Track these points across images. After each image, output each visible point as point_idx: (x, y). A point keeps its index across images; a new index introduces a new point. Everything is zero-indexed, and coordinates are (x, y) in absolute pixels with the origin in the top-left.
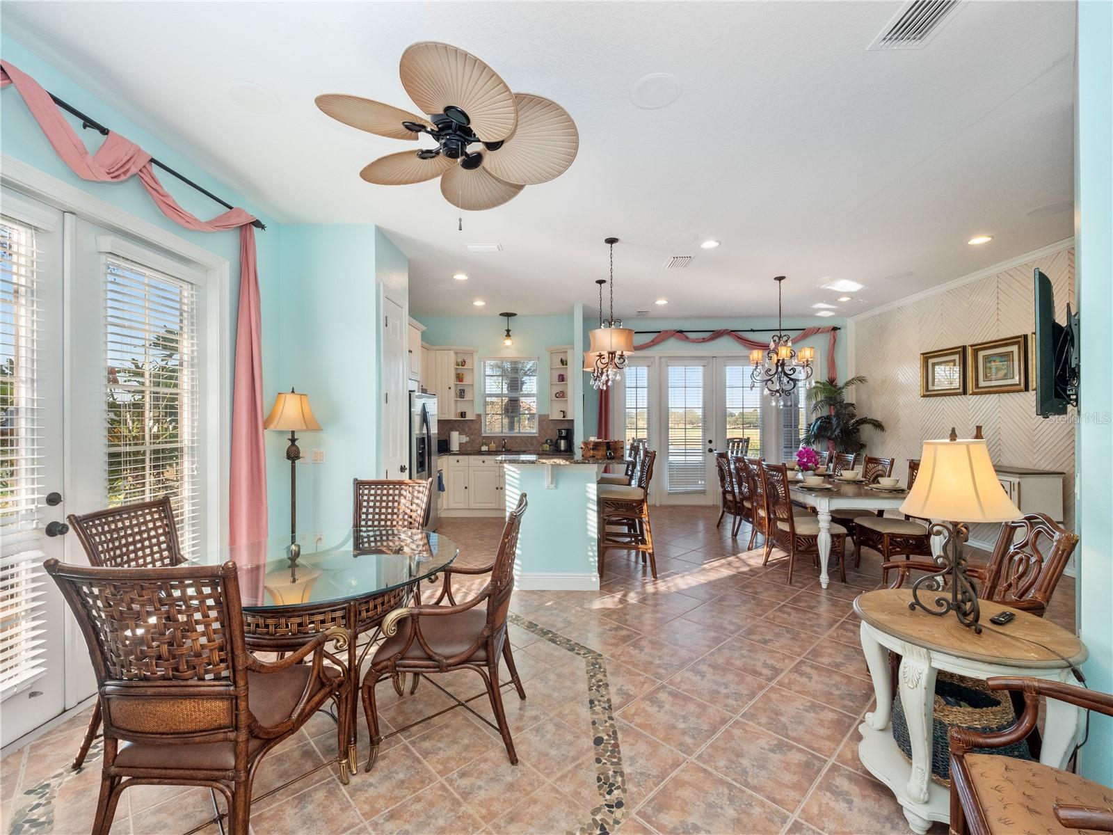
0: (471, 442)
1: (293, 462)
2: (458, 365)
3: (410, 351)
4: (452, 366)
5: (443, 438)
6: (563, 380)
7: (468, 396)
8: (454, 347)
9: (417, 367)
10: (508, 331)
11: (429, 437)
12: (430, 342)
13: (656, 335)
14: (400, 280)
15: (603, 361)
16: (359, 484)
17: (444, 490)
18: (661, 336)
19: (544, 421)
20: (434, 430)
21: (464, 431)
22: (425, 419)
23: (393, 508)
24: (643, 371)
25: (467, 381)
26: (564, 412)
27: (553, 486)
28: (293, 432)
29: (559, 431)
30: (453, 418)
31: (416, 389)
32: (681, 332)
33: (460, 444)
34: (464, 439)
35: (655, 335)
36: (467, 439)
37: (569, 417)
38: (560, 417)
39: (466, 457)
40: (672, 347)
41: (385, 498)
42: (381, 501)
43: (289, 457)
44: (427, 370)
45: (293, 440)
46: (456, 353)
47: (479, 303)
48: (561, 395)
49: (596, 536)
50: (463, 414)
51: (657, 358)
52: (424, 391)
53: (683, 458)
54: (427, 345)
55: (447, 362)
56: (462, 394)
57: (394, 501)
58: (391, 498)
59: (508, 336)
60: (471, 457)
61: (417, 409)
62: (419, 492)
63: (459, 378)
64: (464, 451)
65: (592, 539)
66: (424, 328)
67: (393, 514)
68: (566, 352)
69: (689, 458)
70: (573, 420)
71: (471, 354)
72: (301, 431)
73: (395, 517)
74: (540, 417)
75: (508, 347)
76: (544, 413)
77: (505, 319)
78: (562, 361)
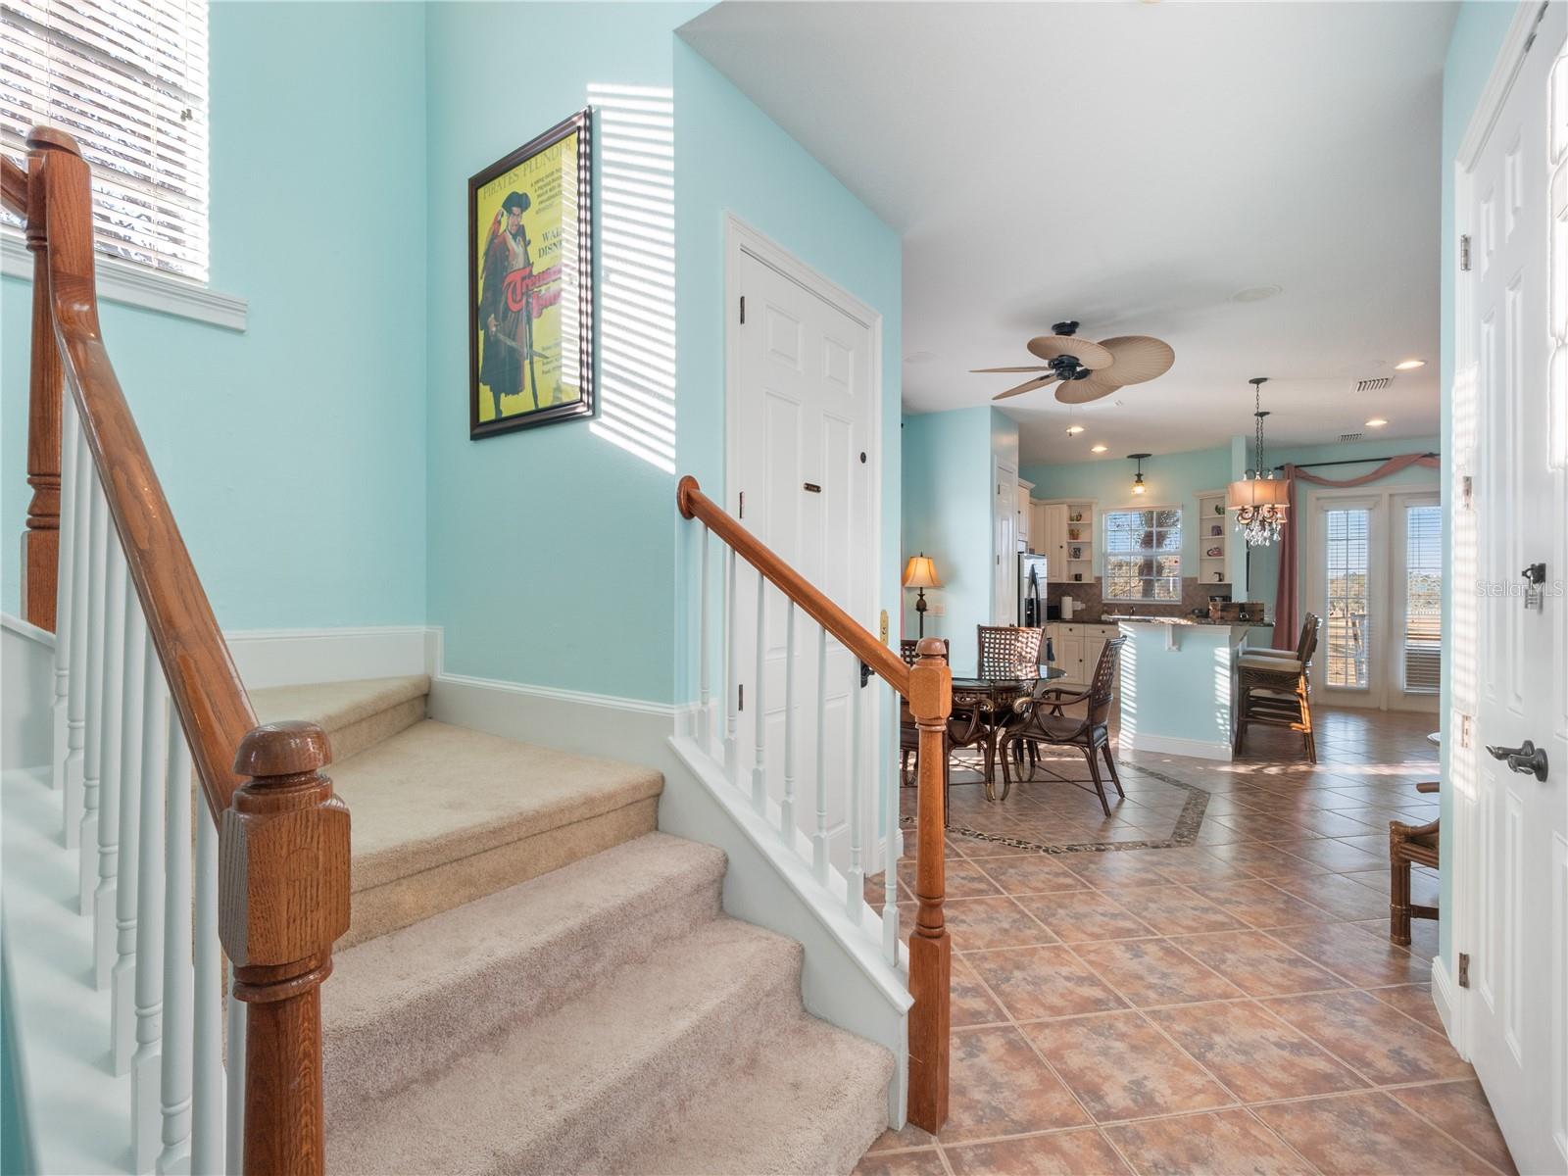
0: (1088, 609)
1: (921, 614)
2: (1072, 520)
3: (1019, 512)
4: (1065, 521)
5: (1053, 604)
6: (1218, 533)
7: (1084, 556)
8: (1067, 500)
9: (1025, 527)
10: (1139, 476)
11: (1038, 602)
12: (1038, 497)
13: (1382, 463)
14: (1011, 440)
15: (1246, 516)
16: (981, 629)
17: (1053, 660)
19: (1189, 586)
20: (1043, 595)
21: (1079, 596)
22: (1033, 580)
23: (1010, 650)
24: (1361, 515)
25: (1083, 538)
26: (1220, 574)
27: (1175, 648)
28: (921, 588)
29: (1211, 598)
30: (1065, 580)
31: (1024, 550)
33: (1074, 612)
34: (1080, 606)
35: (1378, 464)
36: (1084, 606)
37: (1226, 581)
38: (1215, 580)
39: (1081, 626)
41: (1003, 641)
42: (1000, 644)
43: (918, 609)
44: (1036, 529)
45: (921, 595)
46: (1070, 507)
47: (1099, 449)
48: (1217, 552)
49: (1228, 703)
50: (1078, 577)
51: (1386, 497)
52: (1032, 551)
54: (1034, 500)
55: (1059, 518)
56: (1076, 553)
57: (1010, 644)
58: (1008, 642)
59: (1139, 481)
60: (1087, 626)
61: (1026, 573)
62: (1032, 637)
63: (1074, 534)
64: (1078, 618)
65: (1223, 706)
66: (1032, 486)
67: (1010, 654)
68: (1224, 497)
70: (1230, 585)
71: (1089, 506)
72: (927, 588)
73: (1012, 657)
74: (1185, 580)
75: (1138, 496)
76: (1187, 575)
77: (1137, 460)
78: (1217, 508)
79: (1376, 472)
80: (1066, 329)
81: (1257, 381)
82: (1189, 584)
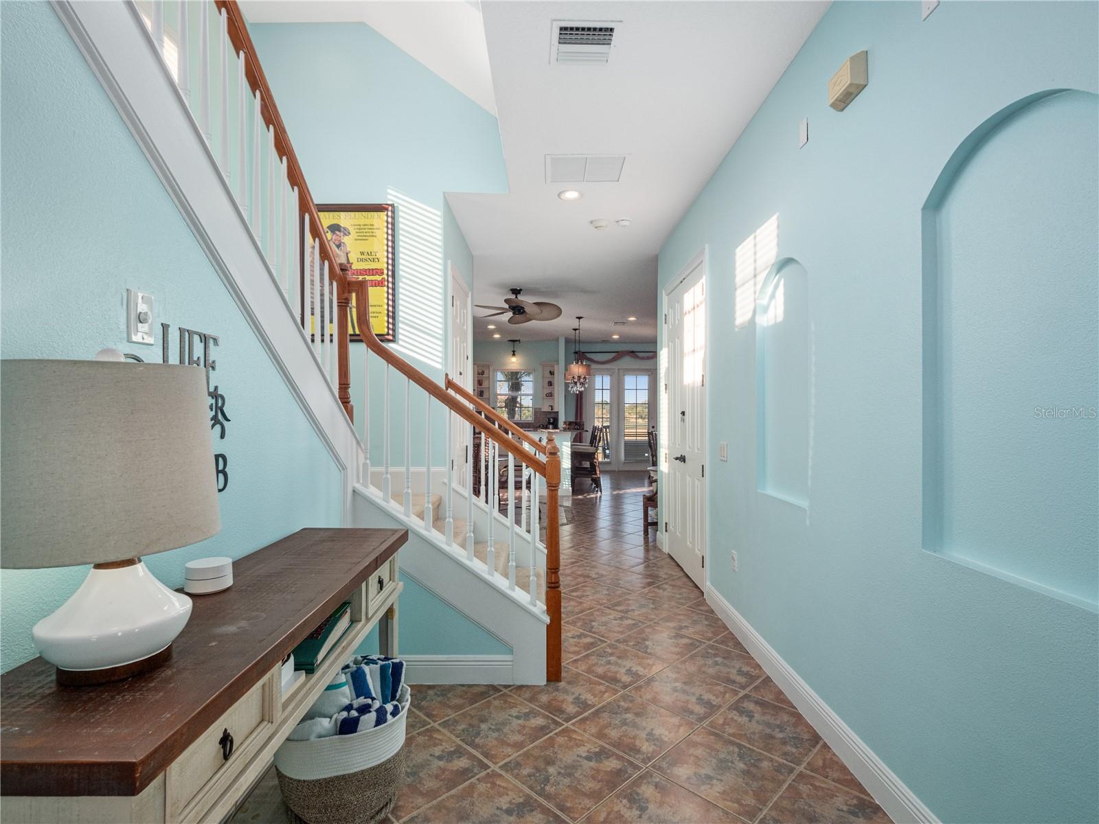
6: (551, 385)
7: (485, 395)
10: (514, 352)
13: (616, 354)
18: (619, 355)
24: (607, 379)
25: (485, 384)
26: (552, 406)
29: (549, 419)
32: (633, 352)
35: (614, 354)
37: (555, 410)
38: (550, 409)
40: (627, 362)
47: (497, 336)
48: (550, 395)
51: (616, 370)
53: (635, 438)
56: (481, 393)
59: (514, 355)
63: (480, 382)
68: (554, 369)
69: (638, 438)
70: (557, 412)
71: (488, 367)
74: (535, 409)
75: (513, 362)
76: (537, 407)
77: (512, 343)
78: (550, 372)
79: (613, 358)
80: (516, 292)
81: (579, 318)
82: (537, 412)
